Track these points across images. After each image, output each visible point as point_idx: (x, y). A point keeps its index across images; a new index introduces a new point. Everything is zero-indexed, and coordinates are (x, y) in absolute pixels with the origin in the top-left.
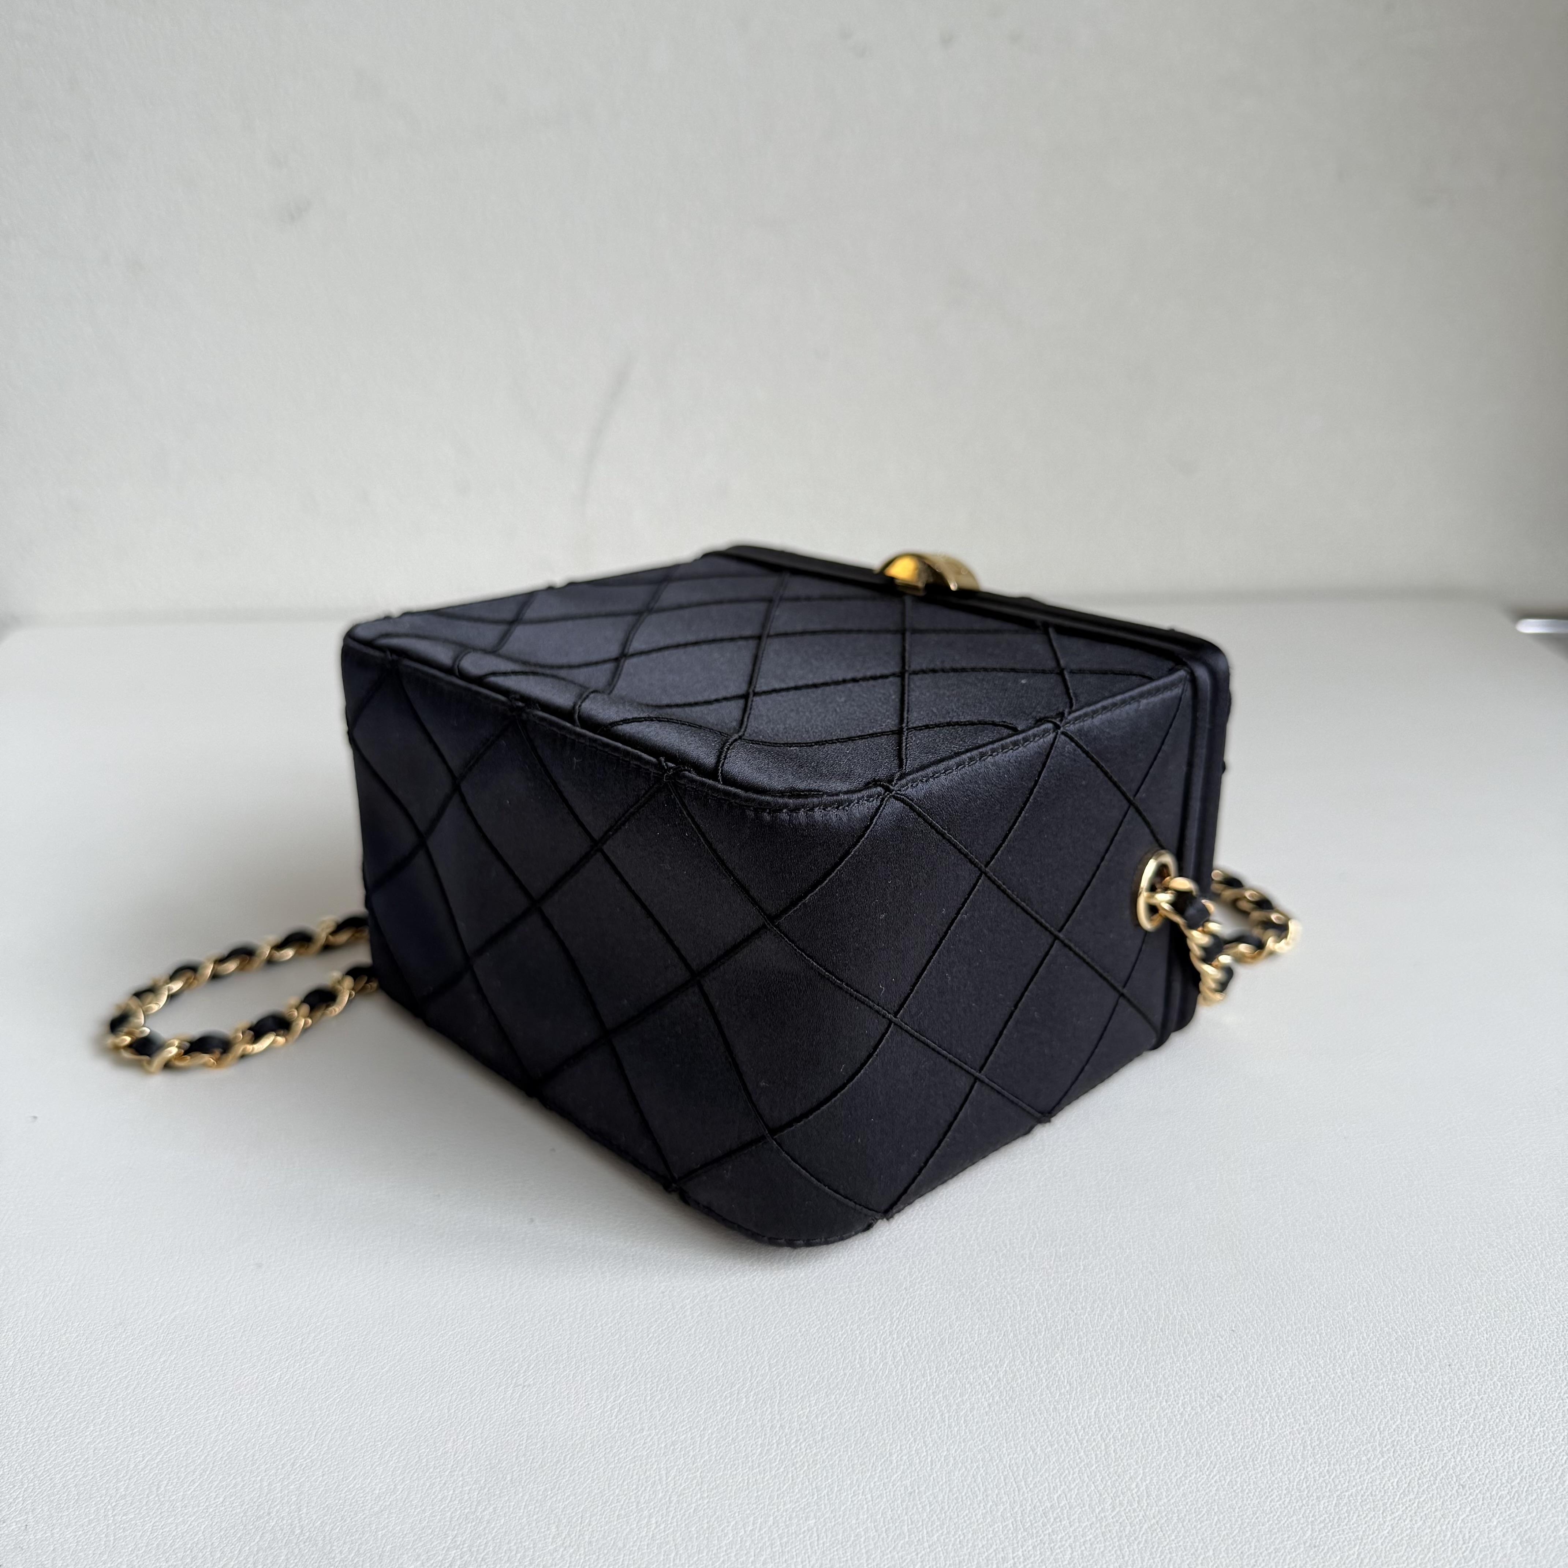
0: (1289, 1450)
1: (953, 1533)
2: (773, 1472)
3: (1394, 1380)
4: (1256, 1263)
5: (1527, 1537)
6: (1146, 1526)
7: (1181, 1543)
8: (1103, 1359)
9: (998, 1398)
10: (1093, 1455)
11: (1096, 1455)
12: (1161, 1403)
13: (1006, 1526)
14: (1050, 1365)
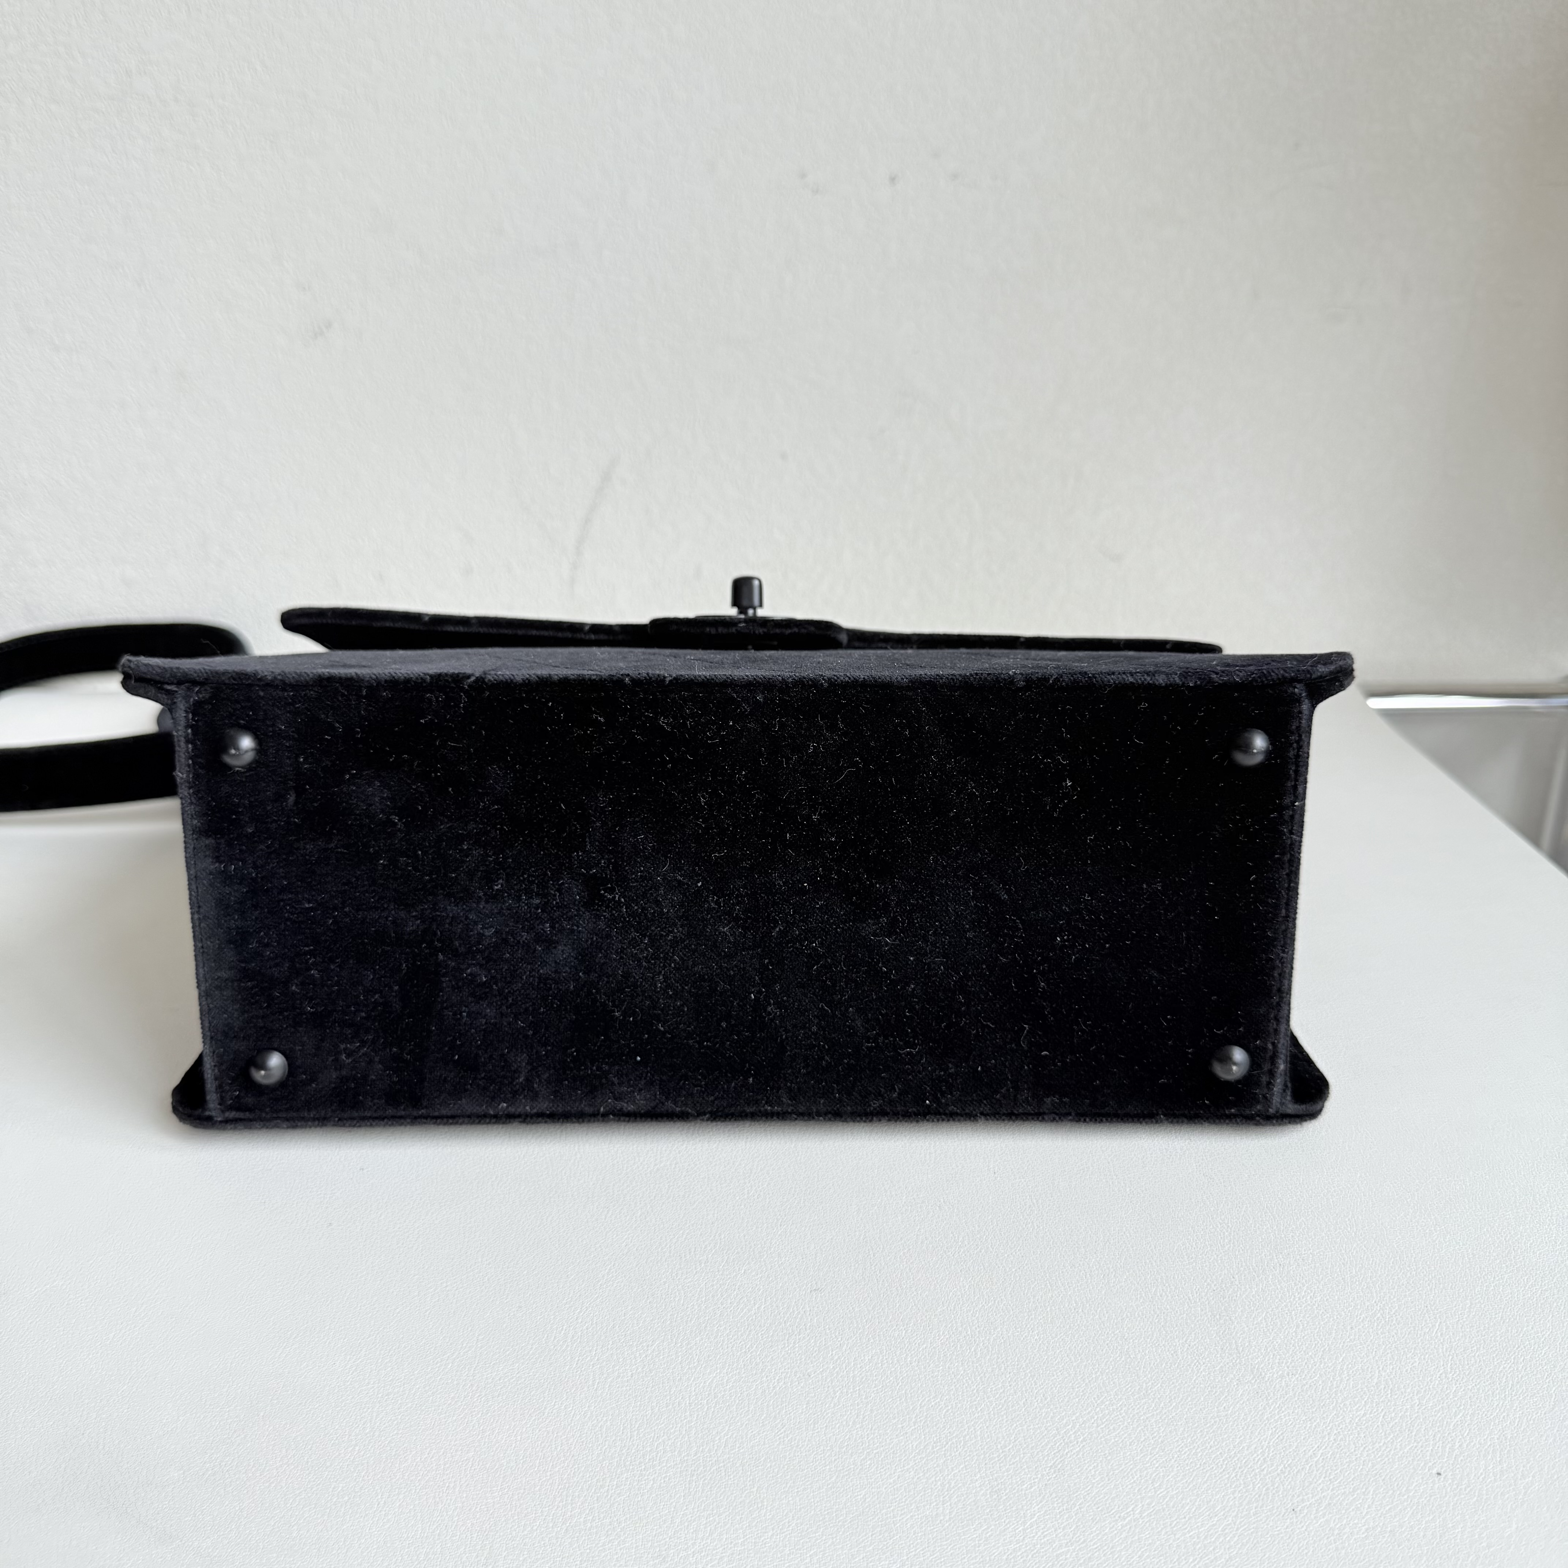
0: (845, 1418)
1: (571, 1466)
2: (454, 1418)
3: (949, 1368)
4: (880, 1273)
5: (997, 1488)
6: (715, 1468)
7: (736, 1481)
8: (731, 1343)
9: (640, 1369)
10: (695, 1416)
11: (698, 1415)
12: (762, 1377)
13: (612, 1463)
14: (689, 1346)
